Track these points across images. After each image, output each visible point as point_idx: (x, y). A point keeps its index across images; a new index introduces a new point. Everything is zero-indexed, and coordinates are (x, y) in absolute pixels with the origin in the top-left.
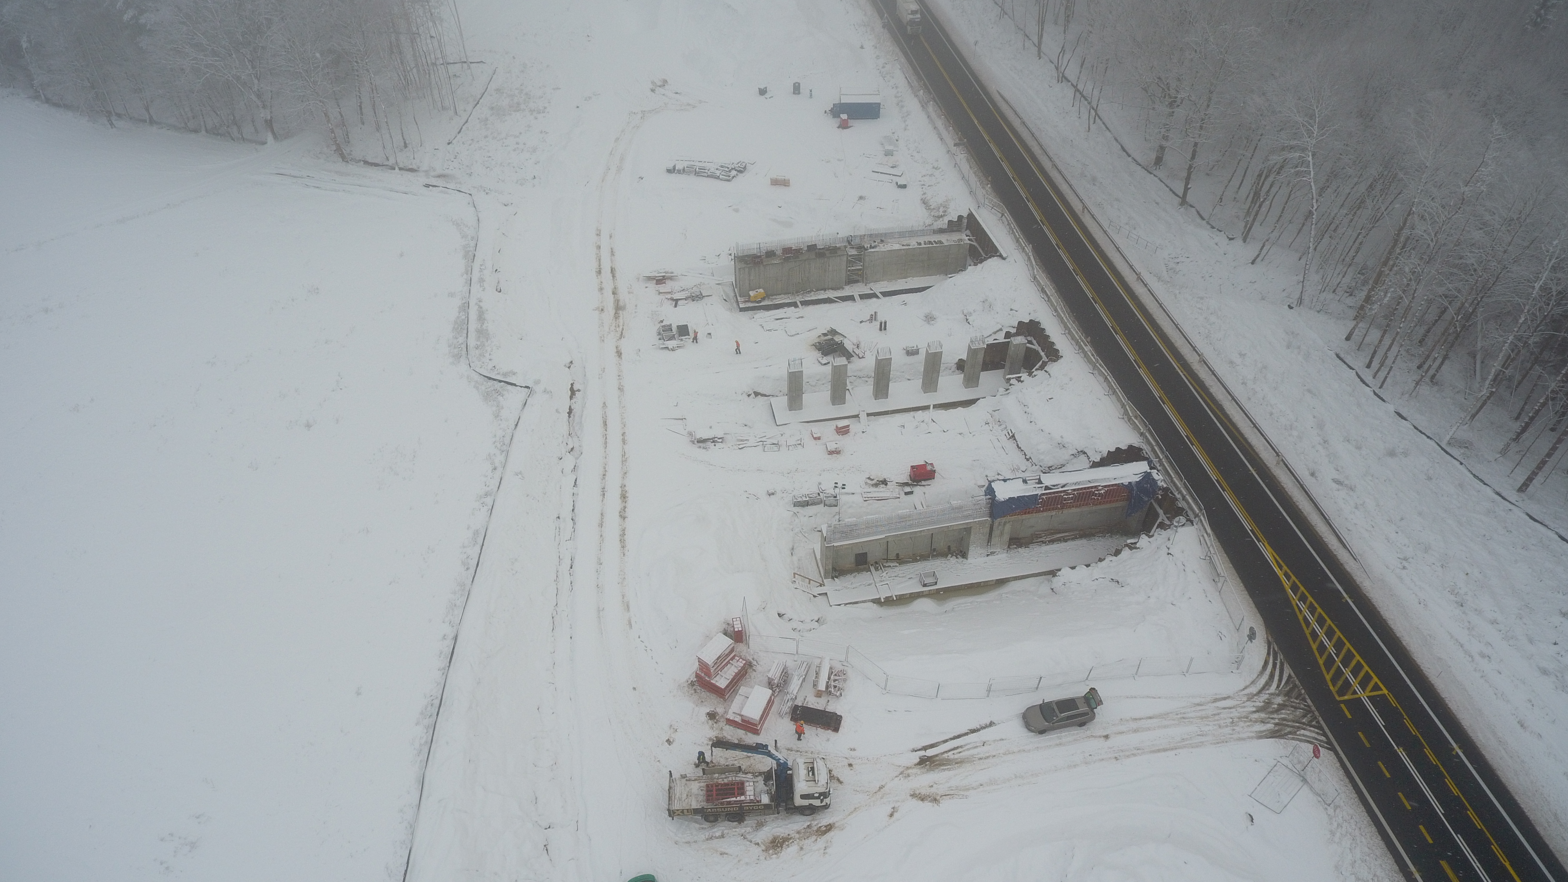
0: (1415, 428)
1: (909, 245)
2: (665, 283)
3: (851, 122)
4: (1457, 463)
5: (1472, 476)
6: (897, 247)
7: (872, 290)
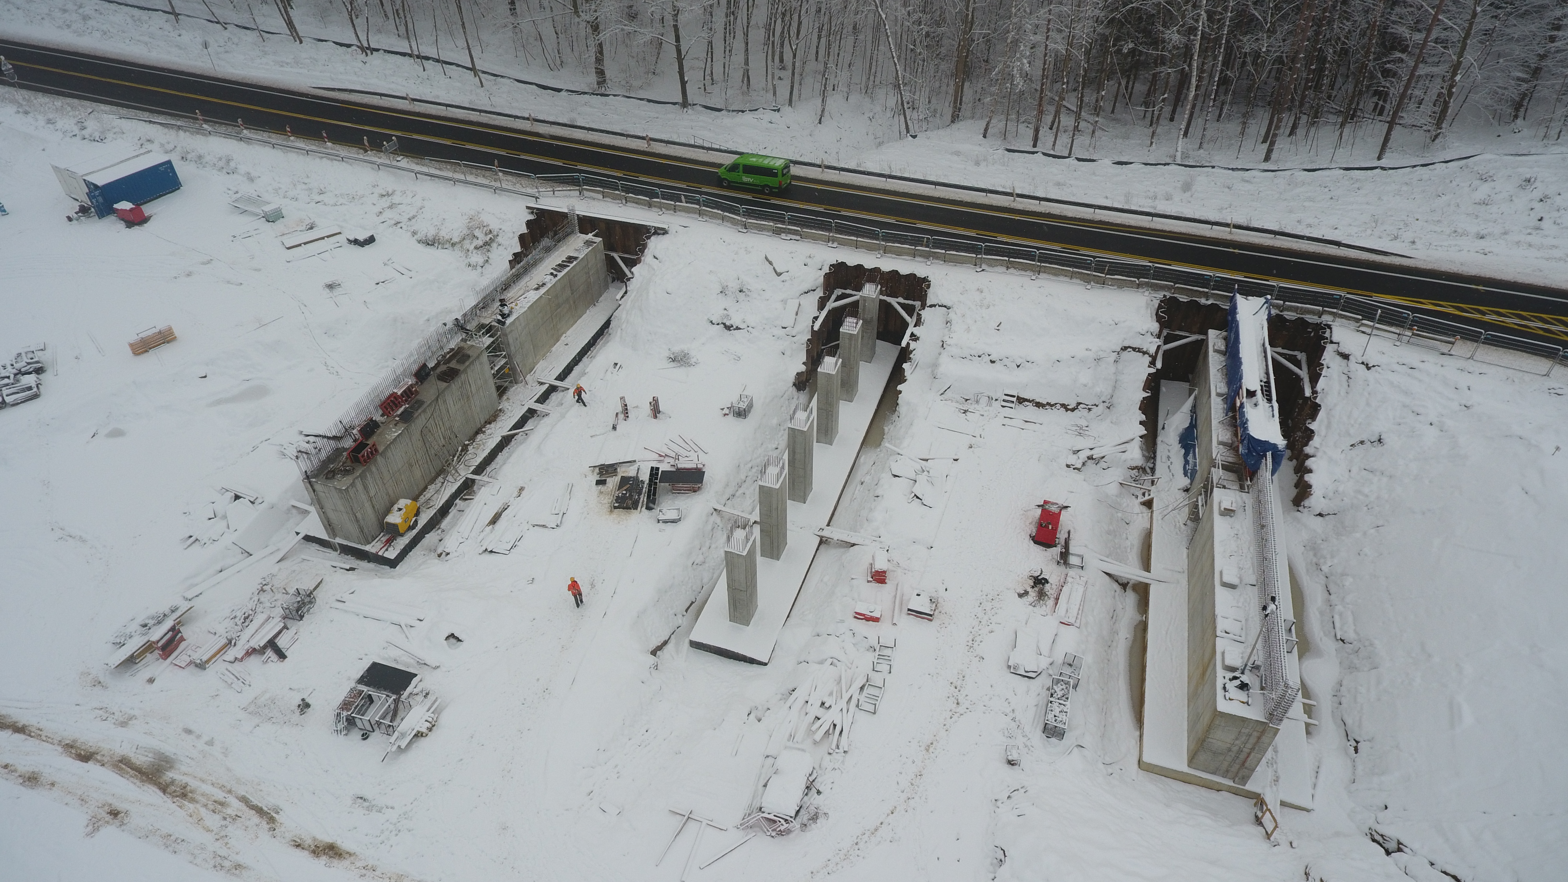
0: (1146, 164)
1: (544, 284)
2: (182, 639)
3: (147, 209)
4: (1210, 169)
5: (1231, 171)
6: (533, 296)
7: (542, 384)
